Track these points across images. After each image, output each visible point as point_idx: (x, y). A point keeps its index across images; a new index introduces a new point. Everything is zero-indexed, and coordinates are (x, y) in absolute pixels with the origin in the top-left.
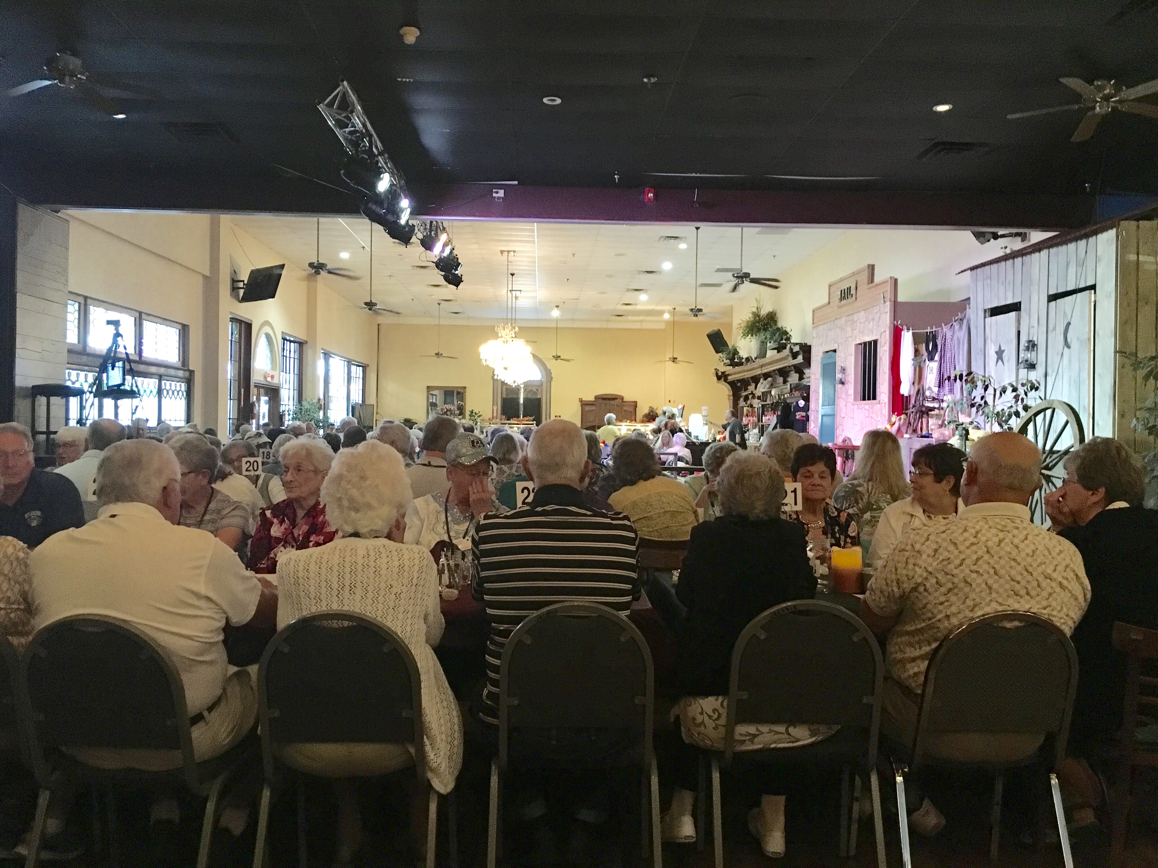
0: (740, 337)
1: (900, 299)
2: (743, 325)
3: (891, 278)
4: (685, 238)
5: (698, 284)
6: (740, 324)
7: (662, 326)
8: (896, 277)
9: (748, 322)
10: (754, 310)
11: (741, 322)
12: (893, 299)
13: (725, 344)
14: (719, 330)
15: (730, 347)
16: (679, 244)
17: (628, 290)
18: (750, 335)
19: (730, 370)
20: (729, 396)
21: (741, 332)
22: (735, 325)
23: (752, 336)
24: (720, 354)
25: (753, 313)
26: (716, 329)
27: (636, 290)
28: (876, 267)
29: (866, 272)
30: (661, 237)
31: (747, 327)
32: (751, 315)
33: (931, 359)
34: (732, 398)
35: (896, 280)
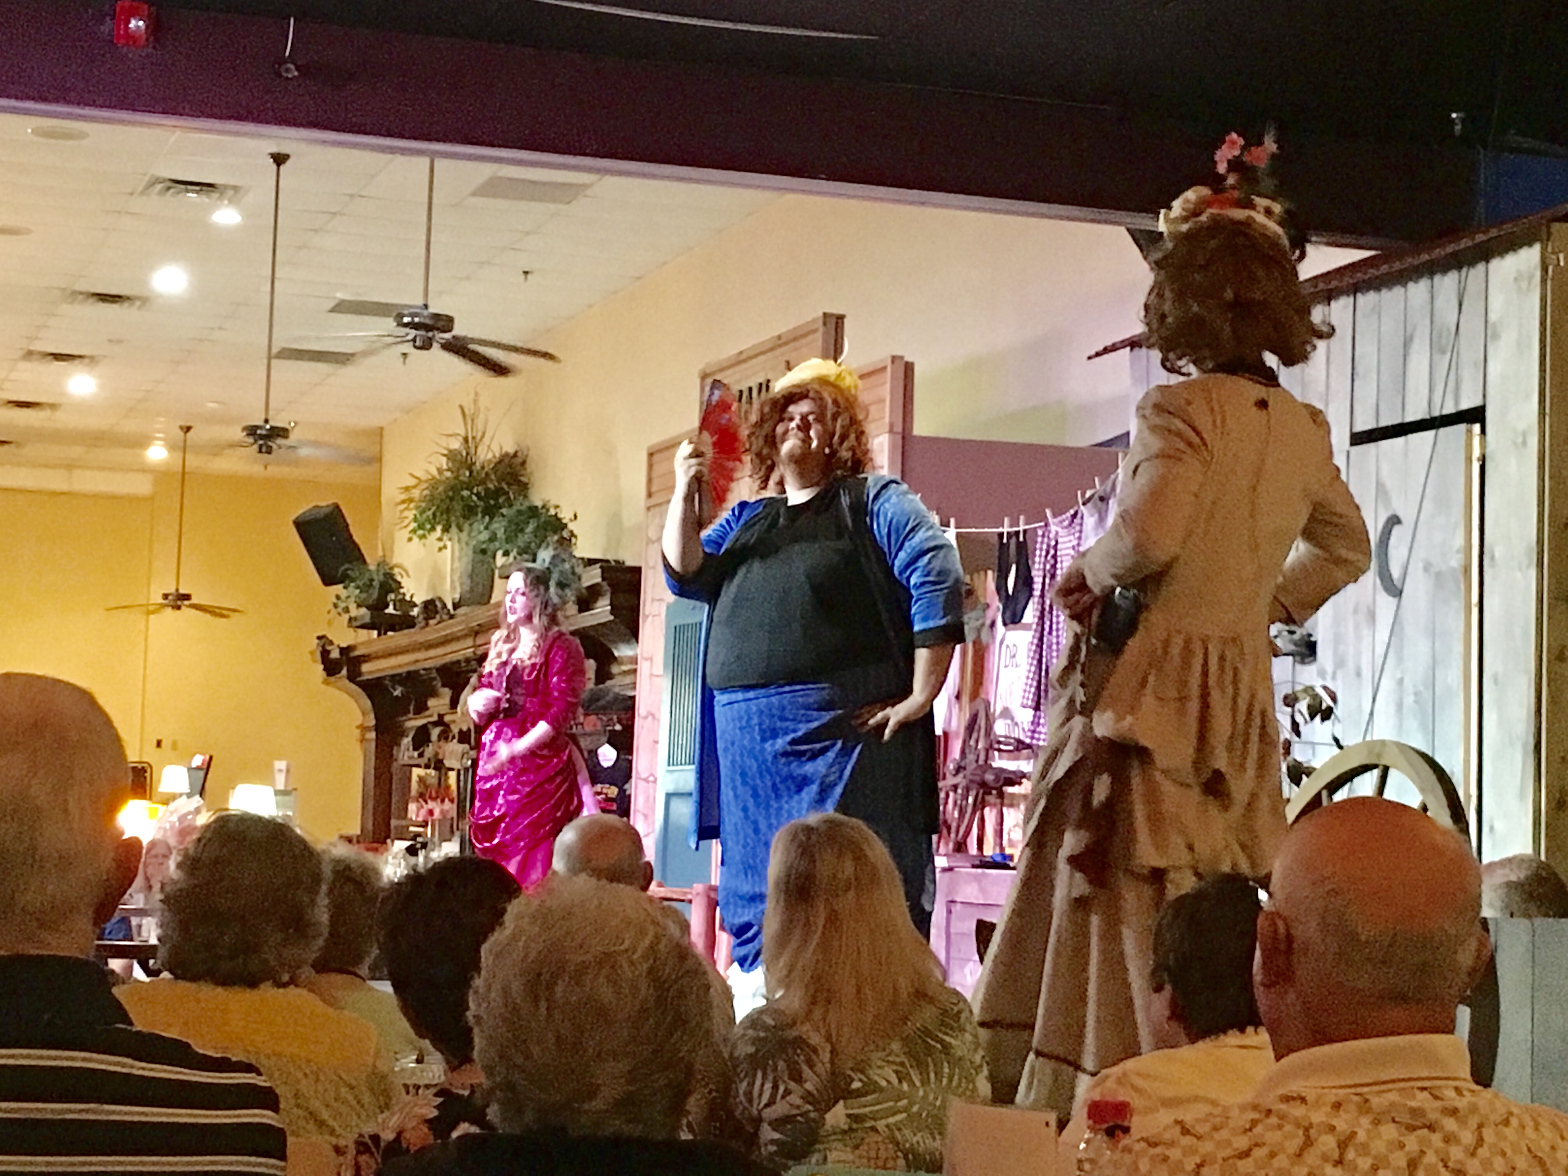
0: (406, 534)
1: (921, 427)
2: (416, 493)
3: (894, 359)
4: (236, 188)
5: (275, 350)
6: (407, 489)
7: (142, 486)
8: (907, 359)
9: (434, 484)
10: (456, 444)
11: (412, 482)
12: (899, 428)
13: (355, 555)
14: (337, 507)
15: (372, 567)
16: (211, 209)
17: (29, 355)
18: (439, 528)
19: (370, 642)
20: (363, 729)
21: (410, 514)
22: (391, 491)
23: (446, 529)
24: (338, 589)
25: (451, 455)
26: (325, 502)
27: (58, 357)
28: (847, 322)
29: (819, 336)
30: (157, 181)
31: (431, 499)
32: (444, 462)
33: (1013, 619)
34: (372, 735)
35: (909, 369)
